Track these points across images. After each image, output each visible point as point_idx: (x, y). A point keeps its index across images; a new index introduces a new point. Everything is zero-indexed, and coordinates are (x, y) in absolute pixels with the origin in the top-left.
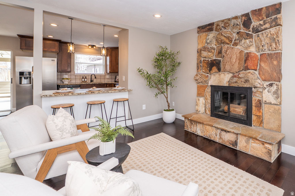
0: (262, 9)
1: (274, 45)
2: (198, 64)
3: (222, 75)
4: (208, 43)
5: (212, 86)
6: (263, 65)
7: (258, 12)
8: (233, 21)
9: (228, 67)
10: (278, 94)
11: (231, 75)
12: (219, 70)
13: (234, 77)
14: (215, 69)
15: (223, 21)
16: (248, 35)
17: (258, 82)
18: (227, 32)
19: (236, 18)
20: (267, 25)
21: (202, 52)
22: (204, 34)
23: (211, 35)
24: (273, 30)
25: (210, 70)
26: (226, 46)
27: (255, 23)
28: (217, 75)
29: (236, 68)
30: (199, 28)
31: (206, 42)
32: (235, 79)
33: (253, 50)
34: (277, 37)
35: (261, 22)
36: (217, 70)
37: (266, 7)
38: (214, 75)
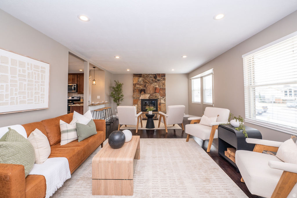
0: (160, 74)
1: (164, 86)
2: (133, 90)
3: (146, 95)
4: (139, 82)
5: (141, 99)
6: (161, 91)
7: (159, 75)
8: (150, 75)
9: (148, 92)
10: (165, 100)
11: (150, 95)
12: (145, 93)
13: (151, 95)
14: (143, 93)
15: (146, 74)
16: (156, 81)
17: (160, 97)
18: (148, 79)
19: (151, 74)
20: (162, 80)
21: (136, 85)
22: (137, 78)
23: (141, 79)
24: (163, 81)
25: (141, 93)
26: (148, 84)
27: (158, 78)
28: (144, 95)
29: (152, 92)
30: (134, 74)
31: (138, 81)
32: (152, 96)
33: (157, 86)
34: (165, 83)
35: (160, 78)
36: (144, 93)
37: (161, 74)
38: (142, 95)
